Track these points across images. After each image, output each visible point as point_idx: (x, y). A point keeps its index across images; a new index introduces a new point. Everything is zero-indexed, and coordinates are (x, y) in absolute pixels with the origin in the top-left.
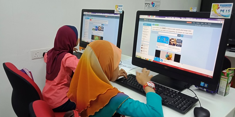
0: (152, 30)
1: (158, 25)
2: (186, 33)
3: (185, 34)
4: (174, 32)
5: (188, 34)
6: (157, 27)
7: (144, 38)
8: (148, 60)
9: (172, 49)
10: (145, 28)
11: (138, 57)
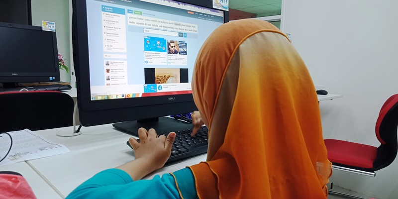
0: (129, 24)
1: (141, 14)
2: (190, 30)
3: (188, 31)
4: (172, 28)
5: (191, 32)
6: (140, 17)
7: (110, 44)
8: (131, 97)
9: (173, 61)
10: (108, 19)
11: (99, 98)
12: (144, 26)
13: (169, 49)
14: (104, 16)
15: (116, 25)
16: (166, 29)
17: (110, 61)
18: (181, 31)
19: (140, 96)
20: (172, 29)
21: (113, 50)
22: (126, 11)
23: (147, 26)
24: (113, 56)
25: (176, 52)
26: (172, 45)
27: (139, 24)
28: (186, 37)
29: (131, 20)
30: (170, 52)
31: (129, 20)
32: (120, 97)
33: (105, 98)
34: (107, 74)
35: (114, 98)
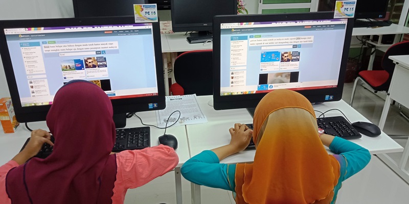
0: (250, 45)
1: (261, 37)
4: (287, 42)
5: (306, 42)
6: (259, 39)
7: (235, 61)
8: (247, 93)
9: (286, 67)
10: (235, 45)
11: (226, 94)
12: (262, 45)
13: (282, 59)
14: (232, 43)
15: (240, 48)
16: (281, 44)
17: (234, 72)
18: (295, 44)
19: (254, 92)
20: (287, 44)
21: (237, 65)
22: (248, 37)
23: (265, 45)
24: (236, 68)
25: (288, 60)
26: (286, 55)
27: (258, 44)
28: (300, 47)
29: (252, 43)
30: (283, 60)
31: (250, 43)
32: (240, 93)
33: (230, 94)
34: (231, 80)
35: (236, 94)
